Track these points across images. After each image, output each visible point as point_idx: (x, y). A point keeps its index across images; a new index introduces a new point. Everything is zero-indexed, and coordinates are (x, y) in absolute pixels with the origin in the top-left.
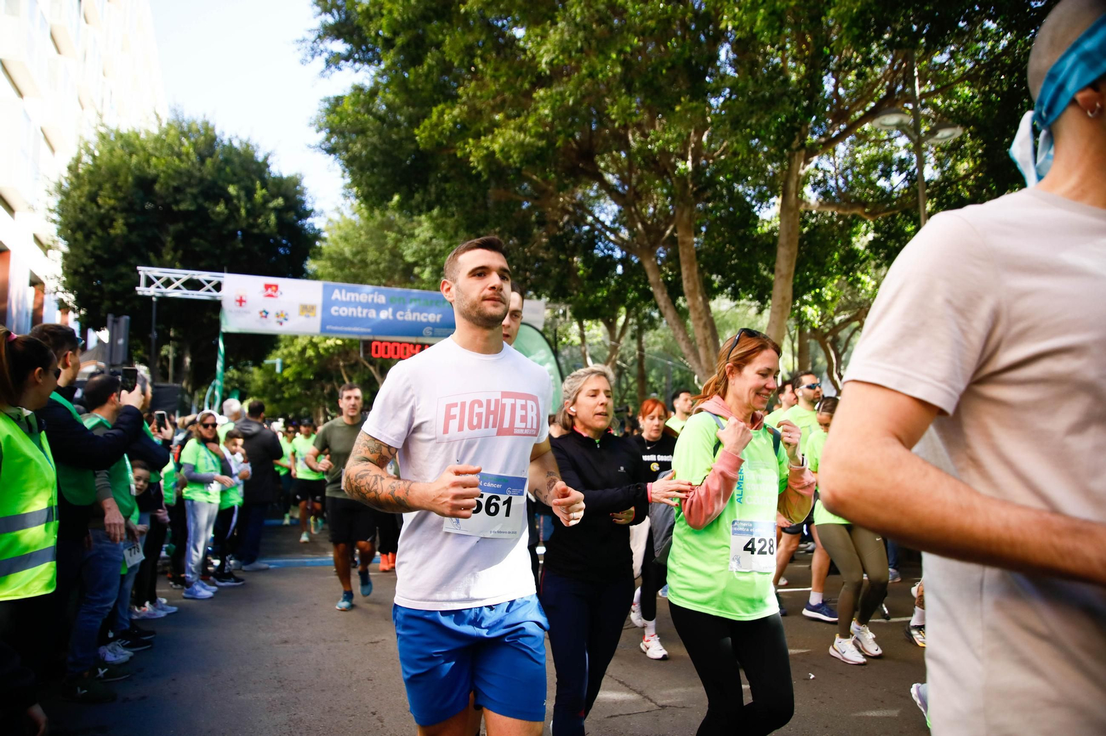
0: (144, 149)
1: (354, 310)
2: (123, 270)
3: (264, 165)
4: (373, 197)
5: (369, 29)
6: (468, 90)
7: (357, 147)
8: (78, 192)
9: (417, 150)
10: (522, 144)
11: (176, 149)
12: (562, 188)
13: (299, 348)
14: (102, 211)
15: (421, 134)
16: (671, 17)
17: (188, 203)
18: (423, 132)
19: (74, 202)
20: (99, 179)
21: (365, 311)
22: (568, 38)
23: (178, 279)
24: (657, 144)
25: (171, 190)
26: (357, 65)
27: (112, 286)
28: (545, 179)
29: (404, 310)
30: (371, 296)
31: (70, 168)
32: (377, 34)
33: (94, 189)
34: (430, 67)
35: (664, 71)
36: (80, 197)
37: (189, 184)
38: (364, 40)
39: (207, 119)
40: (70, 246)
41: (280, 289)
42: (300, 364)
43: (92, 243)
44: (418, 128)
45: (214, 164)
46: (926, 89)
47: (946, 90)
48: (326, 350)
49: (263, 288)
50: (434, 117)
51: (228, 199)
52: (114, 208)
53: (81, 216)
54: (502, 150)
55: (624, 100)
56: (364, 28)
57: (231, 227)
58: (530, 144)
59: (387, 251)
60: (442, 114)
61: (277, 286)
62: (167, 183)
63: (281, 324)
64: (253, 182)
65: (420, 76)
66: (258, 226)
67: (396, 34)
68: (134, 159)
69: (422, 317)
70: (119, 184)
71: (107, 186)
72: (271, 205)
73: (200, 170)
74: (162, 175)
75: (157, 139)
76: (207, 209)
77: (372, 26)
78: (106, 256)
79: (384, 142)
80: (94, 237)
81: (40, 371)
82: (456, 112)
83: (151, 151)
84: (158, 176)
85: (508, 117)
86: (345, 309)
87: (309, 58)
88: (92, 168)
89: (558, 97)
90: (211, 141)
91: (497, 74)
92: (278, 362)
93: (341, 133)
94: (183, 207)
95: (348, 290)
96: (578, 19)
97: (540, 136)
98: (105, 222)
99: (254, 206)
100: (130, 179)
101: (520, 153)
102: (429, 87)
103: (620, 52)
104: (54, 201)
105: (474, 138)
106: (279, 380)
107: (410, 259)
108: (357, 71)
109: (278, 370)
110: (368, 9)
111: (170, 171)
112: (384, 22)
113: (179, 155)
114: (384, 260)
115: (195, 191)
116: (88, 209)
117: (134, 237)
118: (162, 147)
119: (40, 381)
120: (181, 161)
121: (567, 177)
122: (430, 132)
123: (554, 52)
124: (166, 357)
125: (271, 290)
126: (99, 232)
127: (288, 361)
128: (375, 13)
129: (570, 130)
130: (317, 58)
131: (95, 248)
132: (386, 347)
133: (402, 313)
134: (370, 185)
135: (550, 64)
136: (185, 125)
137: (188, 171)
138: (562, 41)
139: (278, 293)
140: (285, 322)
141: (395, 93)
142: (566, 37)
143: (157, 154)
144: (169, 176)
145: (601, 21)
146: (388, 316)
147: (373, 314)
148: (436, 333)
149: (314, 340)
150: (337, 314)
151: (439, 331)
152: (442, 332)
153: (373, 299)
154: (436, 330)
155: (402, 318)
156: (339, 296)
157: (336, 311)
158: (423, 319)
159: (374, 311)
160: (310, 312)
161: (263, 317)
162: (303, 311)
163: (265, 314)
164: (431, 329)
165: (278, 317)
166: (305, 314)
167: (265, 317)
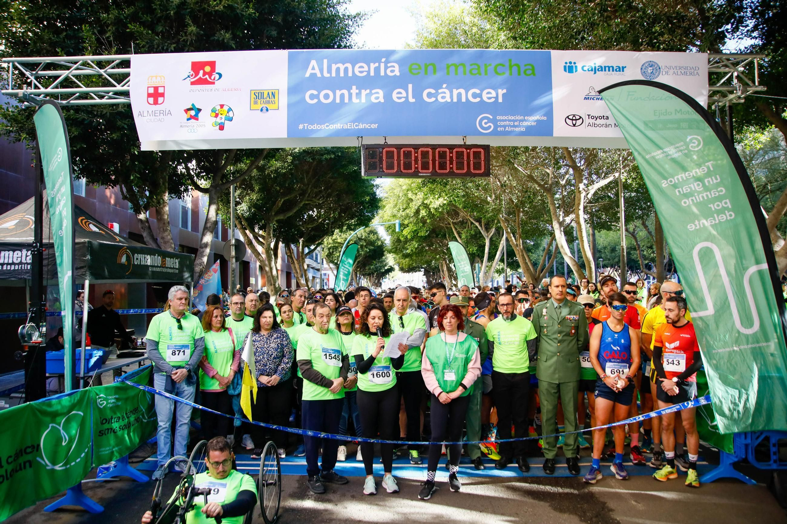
1: (345, 92)
21: (364, 93)
29: (437, 86)
30: (373, 66)
42: (415, 224)
49: (188, 70)
61: (212, 64)
63: (222, 128)
86: (330, 93)
92: (397, 222)
109: (397, 230)
125: (203, 75)
127: (406, 222)
133: (433, 91)
139: (216, 75)
140: (227, 124)
146: (407, 97)
147: (378, 96)
148: (501, 126)
149: (425, 202)
150: (315, 101)
151: (505, 120)
152: (512, 123)
153: (377, 70)
154: (500, 121)
155: (433, 99)
156: (317, 71)
157: (312, 97)
158: (471, 100)
159: (381, 92)
160: (268, 102)
161: (192, 117)
162: (256, 103)
163: (194, 113)
164: (491, 117)
165: (217, 115)
166: (259, 106)
167: (195, 118)
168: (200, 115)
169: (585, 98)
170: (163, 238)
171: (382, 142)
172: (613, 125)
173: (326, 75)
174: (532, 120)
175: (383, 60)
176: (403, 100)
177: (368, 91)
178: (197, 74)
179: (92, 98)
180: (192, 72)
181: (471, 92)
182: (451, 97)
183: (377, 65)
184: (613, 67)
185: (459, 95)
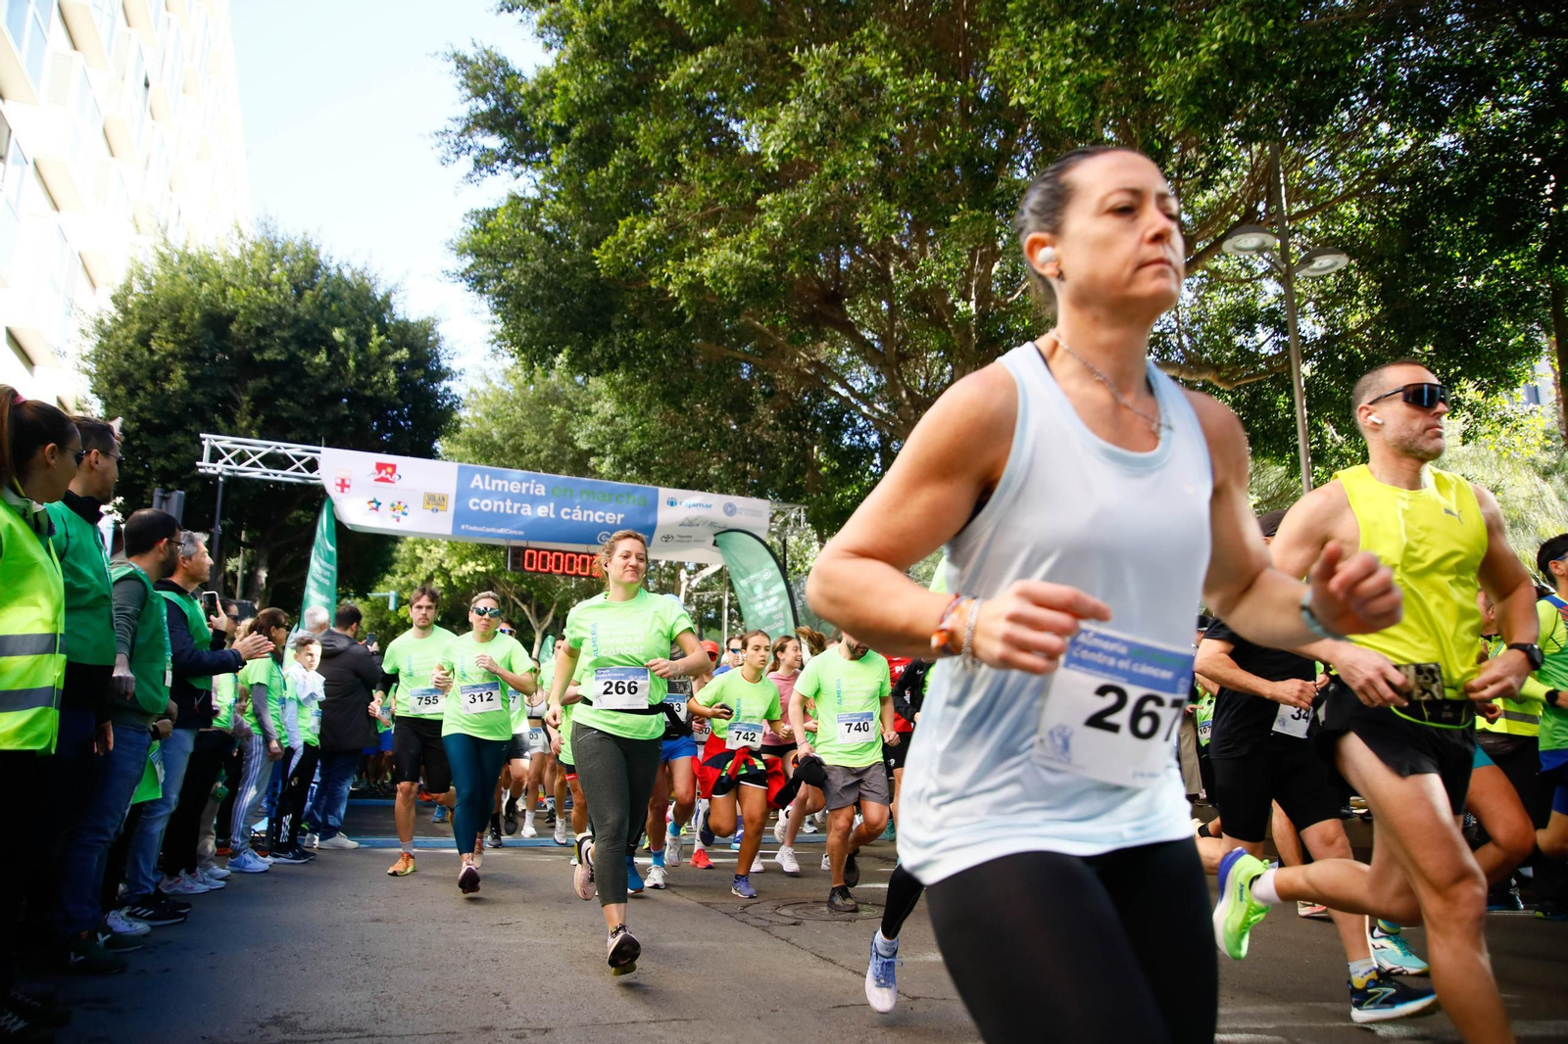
0: (220, 277)
1: (502, 504)
2: (180, 439)
3: (386, 304)
4: (534, 349)
5: (536, 117)
6: (668, 197)
7: (513, 274)
8: (124, 332)
9: (597, 280)
10: (740, 267)
11: (264, 277)
12: (797, 341)
13: (422, 576)
14: (156, 358)
15: (602, 257)
16: (945, 96)
17: (276, 351)
18: (603, 254)
19: (117, 343)
20: (155, 315)
21: (516, 506)
22: (804, 120)
23: (255, 453)
24: (929, 278)
25: (253, 331)
26: (519, 169)
27: (162, 462)
28: (774, 327)
29: (573, 508)
30: (525, 485)
31: (114, 299)
32: (546, 125)
33: (146, 328)
34: (617, 168)
35: (935, 170)
36: (126, 338)
37: (278, 325)
38: (528, 134)
39: (309, 238)
40: (107, 406)
41: (398, 471)
43: (139, 401)
44: (598, 248)
45: (315, 297)
46: (1296, 208)
47: (1326, 209)
48: (462, 579)
49: (373, 468)
50: (621, 232)
51: (332, 347)
52: (172, 354)
53: (126, 364)
54: (714, 276)
55: (881, 206)
56: (529, 116)
57: (334, 386)
58: (750, 268)
59: (551, 434)
60: (632, 228)
61: (394, 467)
62: (249, 323)
63: (398, 520)
64: (368, 328)
65: (603, 181)
66: (372, 385)
67: (572, 124)
68: (206, 289)
69: (596, 517)
70: (182, 321)
71: (165, 324)
72: (391, 358)
73: (295, 306)
74: (242, 311)
75: (237, 263)
76: (303, 360)
77: (539, 113)
78: (157, 421)
79: (551, 268)
80: (141, 393)
81: (53, 448)
82: (651, 225)
83: (228, 279)
84: (236, 313)
85: (722, 235)
86: (488, 502)
87: (453, 157)
88: (146, 300)
89: (792, 205)
90: (314, 268)
91: (708, 175)
92: (392, 594)
93: (492, 257)
94: (268, 355)
95: (494, 476)
96: (818, 95)
97: (765, 258)
98: (158, 372)
99: (367, 358)
100: (197, 315)
101: (737, 279)
102: (615, 196)
103: (876, 140)
104: (90, 345)
105: (674, 260)
106: (393, 622)
107: (583, 445)
108: (518, 176)
109: (392, 607)
110: (534, 90)
111: (253, 306)
112: (556, 106)
113: (267, 286)
114: (547, 445)
115: (286, 334)
116: (136, 354)
117: (198, 397)
118: (244, 273)
119: (53, 462)
120: (270, 292)
121: (804, 324)
122: (614, 253)
123: (784, 139)
124: (233, 575)
125: (385, 474)
126: (149, 387)
128: (545, 96)
129: (808, 252)
130: (463, 157)
131: (142, 409)
132: (544, 557)
133: (569, 510)
134: (532, 330)
135: (780, 156)
136: (279, 246)
137: (279, 307)
138: (795, 125)
139: (395, 476)
140: (402, 517)
141: (568, 204)
142: (802, 118)
143: (237, 283)
144: (252, 313)
145: (850, 100)
146: (548, 513)
147: (527, 510)
149: (444, 566)
150: (477, 508)
153: (528, 489)
155: (568, 517)
156: (480, 484)
157: (475, 504)
158: (597, 520)
159: (528, 506)
160: (439, 504)
161: (374, 508)
162: (428, 503)
163: (376, 505)
164: (609, 534)
165: (394, 510)
166: (431, 507)
167: (376, 509)
168: (380, 507)
171: (525, 545)
173: (488, 488)
176: (546, 515)
178: (380, 472)
180: (376, 470)
181: (598, 514)
182: (583, 516)
184: (703, 506)
185: (589, 515)
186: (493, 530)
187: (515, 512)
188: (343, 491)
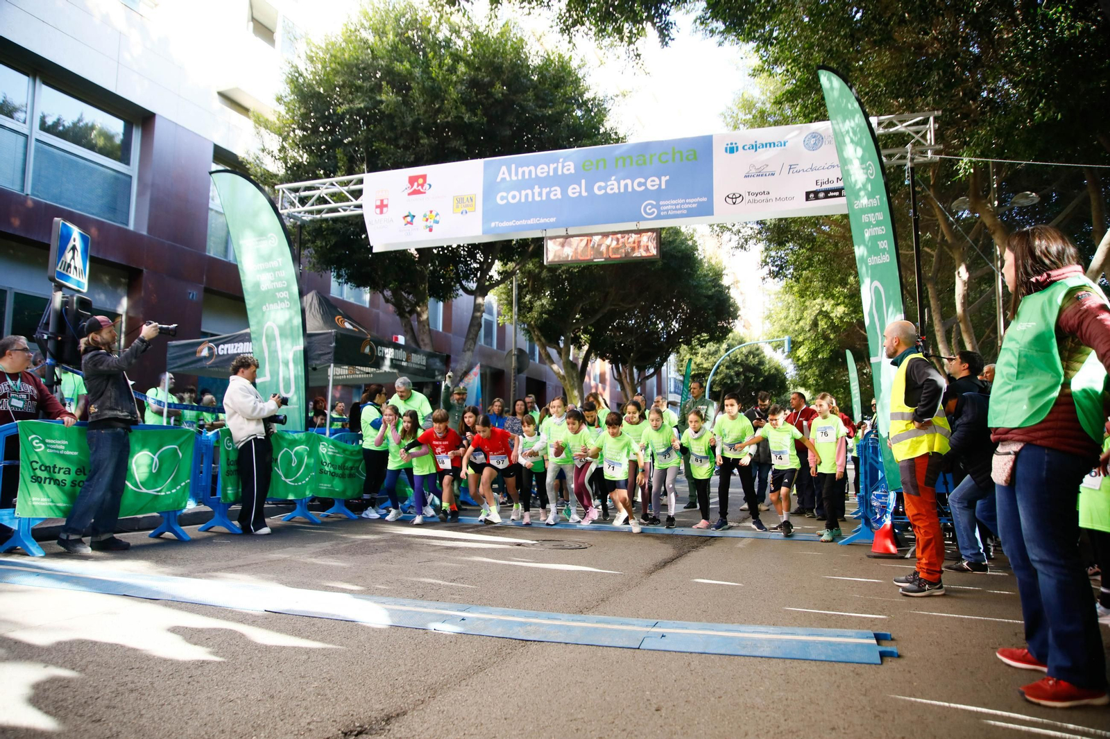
1: (529, 192)
21: (545, 191)
29: (606, 179)
30: (552, 166)
41: (428, 182)
49: (406, 183)
61: (424, 177)
63: (431, 230)
86: (516, 193)
95: (520, 165)
125: (416, 186)
133: (603, 184)
139: (426, 186)
140: (435, 226)
146: (580, 192)
147: (557, 193)
148: (664, 211)
150: (505, 201)
151: (668, 205)
152: (674, 207)
153: (556, 170)
154: (663, 205)
155: (603, 192)
156: (507, 176)
157: (502, 198)
158: (637, 188)
159: (558, 189)
160: (467, 206)
161: (408, 223)
162: (458, 207)
163: (410, 218)
164: (655, 203)
165: (427, 220)
166: (460, 210)
167: (411, 223)
168: (415, 220)
169: (746, 176)
170: (423, 340)
171: (564, 233)
172: (774, 199)
173: (514, 178)
174: (693, 202)
175: (561, 160)
176: (577, 194)
177: (548, 189)
178: (412, 187)
179: (339, 211)
180: (409, 185)
181: (636, 182)
182: (619, 188)
183: (555, 165)
184: (774, 144)
185: (626, 186)
186: (523, 222)
187: (544, 198)
188: (382, 212)
